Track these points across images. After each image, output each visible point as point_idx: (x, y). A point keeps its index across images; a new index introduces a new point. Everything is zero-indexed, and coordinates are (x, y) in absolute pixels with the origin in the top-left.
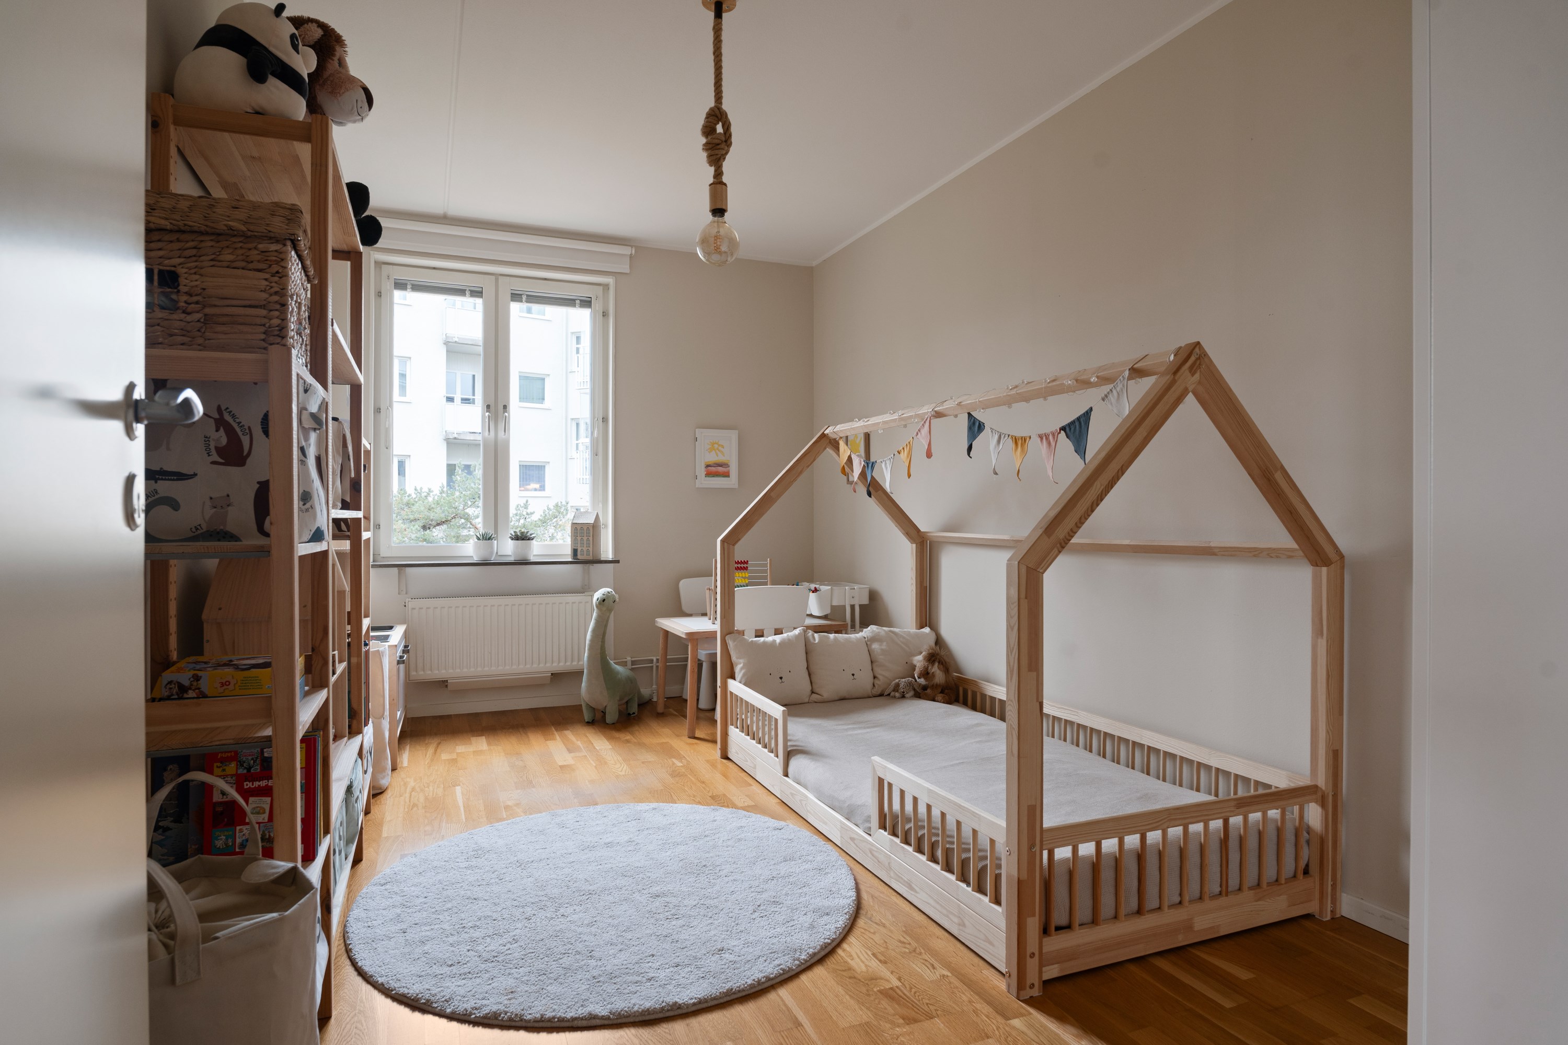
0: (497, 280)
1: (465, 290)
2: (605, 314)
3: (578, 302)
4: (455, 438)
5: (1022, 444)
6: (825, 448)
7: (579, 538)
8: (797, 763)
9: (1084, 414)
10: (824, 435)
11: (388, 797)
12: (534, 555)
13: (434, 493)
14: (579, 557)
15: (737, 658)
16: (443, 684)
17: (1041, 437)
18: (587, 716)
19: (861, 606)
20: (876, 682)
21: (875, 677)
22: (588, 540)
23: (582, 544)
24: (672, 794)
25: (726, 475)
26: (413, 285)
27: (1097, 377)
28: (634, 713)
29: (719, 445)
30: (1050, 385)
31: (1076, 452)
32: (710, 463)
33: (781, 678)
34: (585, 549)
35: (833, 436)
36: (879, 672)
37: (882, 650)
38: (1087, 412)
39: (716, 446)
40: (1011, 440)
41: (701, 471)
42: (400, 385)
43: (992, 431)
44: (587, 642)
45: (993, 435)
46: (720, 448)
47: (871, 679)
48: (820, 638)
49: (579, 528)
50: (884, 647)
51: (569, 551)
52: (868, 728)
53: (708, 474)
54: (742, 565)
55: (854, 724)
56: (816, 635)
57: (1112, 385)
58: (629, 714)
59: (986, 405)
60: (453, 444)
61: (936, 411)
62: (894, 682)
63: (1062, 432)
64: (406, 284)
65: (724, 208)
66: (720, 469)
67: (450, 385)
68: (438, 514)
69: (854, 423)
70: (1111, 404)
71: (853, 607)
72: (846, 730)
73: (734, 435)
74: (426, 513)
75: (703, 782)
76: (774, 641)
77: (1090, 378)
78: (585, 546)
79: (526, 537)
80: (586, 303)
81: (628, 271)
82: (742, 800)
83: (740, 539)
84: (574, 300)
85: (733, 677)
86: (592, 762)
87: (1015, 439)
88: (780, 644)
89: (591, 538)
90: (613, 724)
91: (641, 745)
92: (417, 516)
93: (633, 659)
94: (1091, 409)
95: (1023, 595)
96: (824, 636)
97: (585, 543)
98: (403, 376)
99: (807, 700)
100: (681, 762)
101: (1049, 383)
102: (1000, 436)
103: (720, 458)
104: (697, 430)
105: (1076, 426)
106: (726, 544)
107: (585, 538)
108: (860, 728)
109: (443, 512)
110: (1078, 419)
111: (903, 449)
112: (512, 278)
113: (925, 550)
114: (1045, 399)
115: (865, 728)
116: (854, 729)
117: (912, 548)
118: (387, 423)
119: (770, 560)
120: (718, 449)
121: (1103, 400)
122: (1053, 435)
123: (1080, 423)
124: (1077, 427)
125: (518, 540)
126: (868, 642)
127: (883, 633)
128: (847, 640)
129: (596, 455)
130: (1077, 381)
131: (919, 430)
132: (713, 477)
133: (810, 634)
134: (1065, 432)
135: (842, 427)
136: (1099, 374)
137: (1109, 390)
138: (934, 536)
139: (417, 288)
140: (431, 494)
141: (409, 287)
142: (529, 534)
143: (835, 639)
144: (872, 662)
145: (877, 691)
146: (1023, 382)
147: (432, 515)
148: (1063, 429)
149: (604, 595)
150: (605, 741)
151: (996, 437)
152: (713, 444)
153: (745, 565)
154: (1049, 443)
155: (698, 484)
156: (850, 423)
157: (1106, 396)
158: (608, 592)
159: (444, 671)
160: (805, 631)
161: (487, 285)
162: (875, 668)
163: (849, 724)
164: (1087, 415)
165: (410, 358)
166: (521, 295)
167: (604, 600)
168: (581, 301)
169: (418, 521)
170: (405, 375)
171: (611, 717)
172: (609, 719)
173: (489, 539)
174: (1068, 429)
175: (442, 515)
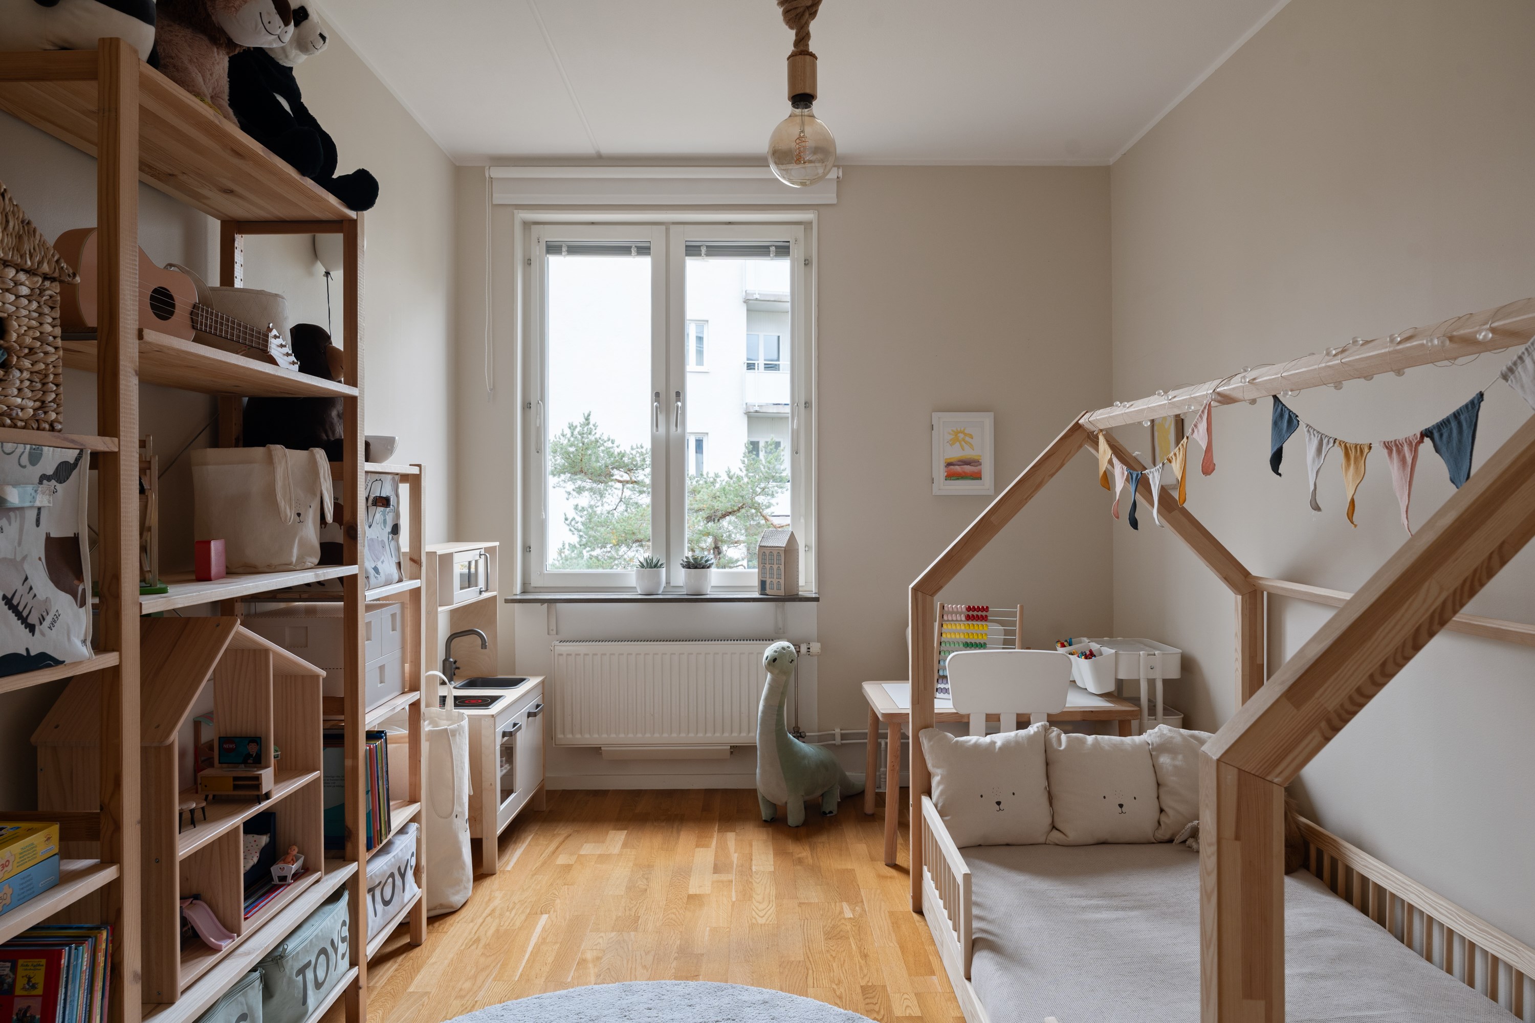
0: (667, 230)
1: (630, 247)
2: (807, 263)
3: (773, 249)
4: (756, 412)
5: (1356, 459)
6: (1080, 446)
7: (768, 566)
8: (983, 962)
9: (1467, 406)
10: (1078, 426)
11: (457, 921)
12: (713, 587)
13: (722, 479)
14: (768, 591)
15: (934, 766)
16: (596, 751)
17: (1388, 446)
18: (765, 813)
19: (1166, 682)
20: (1164, 819)
21: (1162, 811)
22: (779, 569)
23: (772, 574)
24: (810, 972)
25: (977, 476)
26: (569, 247)
27: (1493, 330)
28: (831, 812)
29: (965, 434)
30: (1401, 347)
31: (1453, 482)
32: (952, 461)
33: (999, 803)
34: (775, 581)
35: (1091, 428)
36: (1169, 802)
37: (1175, 767)
38: (1472, 402)
39: (961, 436)
40: (1339, 449)
41: (940, 472)
42: (697, 350)
43: (1308, 431)
44: (760, 714)
45: (1310, 439)
46: (967, 439)
47: (1154, 814)
48: (1069, 741)
49: (767, 553)
50: (1178, 763)
51: (755, 582)
52: (1123, 909)
53: (950, 476)
54: (980, 613)
55: (1103, 896)
56: (1064, 737)
57: (1521, 349)
58: (825, 813)
59: (1299, 385)
60: (755, 418)
61: (1219, 394)
62: (1190, 825)
63: (1427, 440)
64: (561, 247)
65: (808, 91)
66: (968, 468)
67: (751, 348)
68: (722, 505)
69: (1114, 408)
70: (1522, 387)
71: (1152, 683)
72: (1084, 909)
73: (987, 420)
74: (710, 502)
75: (865, 956)
76: (993, 743)
77: (1477, 332)
78: (775, 577)
79: (700, 564)
80: (783, 250)
81: (835, 201)
82: (907, 1003)
83: (941, 588)
84: (768, 247)
85: (929, 794)
86: (734, 894)
87: (1345, 446)
88: (1000, 748)
89: (782, 567)
90: (797, 827)
91: (815, 870)
92: (701, 506)
93: (843, 732)
94: (1481, 395)
95: (1229, 832)
96: (1077, 738)
97: (775, 574)
98: (700, 339)
99: (1042, 840)
100: (853, 911)
101: (1400, 343)
102: (1321, 440)
103: (968, 453)
104: (933, 413)
105: (1451, 430)
106: (920, 594)
107: (775, 567)
108: (1109, 908)
109: (729, 501)
110: (1456, 415)
111: (1175, 454)
112: (686, 226)
113: (1259, 606)
114: (1399, 372)
115: (1117, 909)
116: (1097, 908)
117: (1236, 602)
118: (538, 421)
119: (1022, 607)
120: (964, 440)
121: (1505, 377)
122: (1410, 444)
123: (1460, 424)
124: (1455, 432)
125: (689, 568)
126: (1153, 752)
127: (1178, 739)
128: (1116, 747)
129: (797, 453)
130: (1451, 339)
131: (1195, 426)
132: (958, 479)
133: (1054, 734)
134: (1433, 439)
135: (1101, 414)
136: (1495, 325)
137: (1515, 358)
138: (1268, 585)
139: (574, 250)
140: (718, 480)
141: (564, 249)
142: (703, 561)
143: (1096, 744)
144: (1158, 785)
145: (1163, 834)
146: (1355, 342)
147: (717, 505)
148: (1427, 433)
149: (775, 651)
150: (771, 856)
151: (1315, 442)
152: (956, 433)
153: (984, 614)
154: (1403, 460)
155: (936, 491)
156: (1108, 409)
157: (1511, 370)
158: (783, 648)
159: (596, 736)
160: (1046, 730)
161: (656, 238)
162: (1162, 797)
163: (1092, 897)
164: (1474, 405)
165: (707, 321)
166: (699, 246)
167: (775, 660)
168: (777, 247)
169: (703, 512)
170: (703, 338)
171: (795, 816)
172: (792, 821)
173: (656, 566)
174: (1436, 435)
175: (728, 505)
